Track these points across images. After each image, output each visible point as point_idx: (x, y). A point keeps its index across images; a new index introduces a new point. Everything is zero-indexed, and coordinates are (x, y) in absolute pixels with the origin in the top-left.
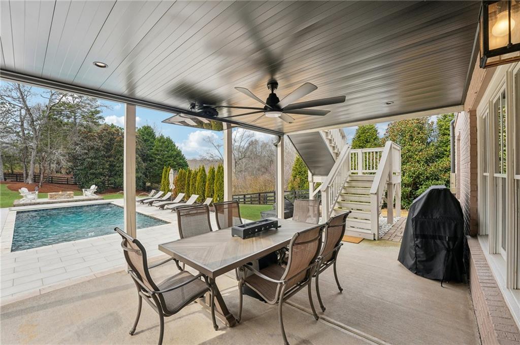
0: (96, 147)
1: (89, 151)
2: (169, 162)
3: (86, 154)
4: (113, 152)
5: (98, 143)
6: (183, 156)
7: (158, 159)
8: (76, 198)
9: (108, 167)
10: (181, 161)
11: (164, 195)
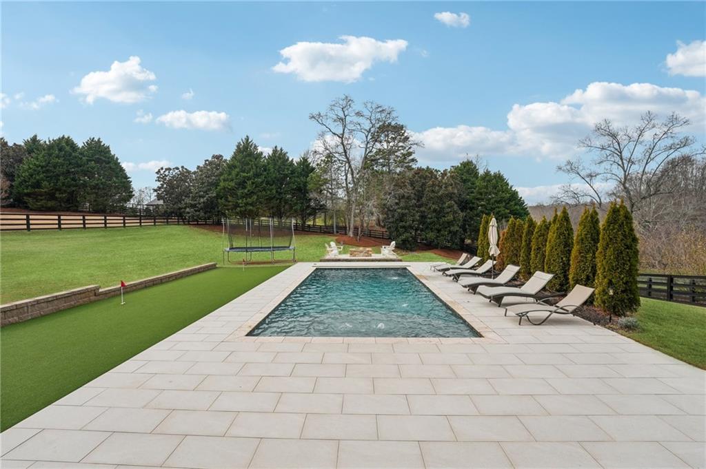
0: (406, 195)
1: (399, 200)
2: (498, 209)
3: (397, 204)
4: (424, 199)
5: (408, 190)
6: (520, 200)
7: (482, 206)
8: (375, 256)
9: (418, 218)
10: (518, 207)
11: (481, 263)
